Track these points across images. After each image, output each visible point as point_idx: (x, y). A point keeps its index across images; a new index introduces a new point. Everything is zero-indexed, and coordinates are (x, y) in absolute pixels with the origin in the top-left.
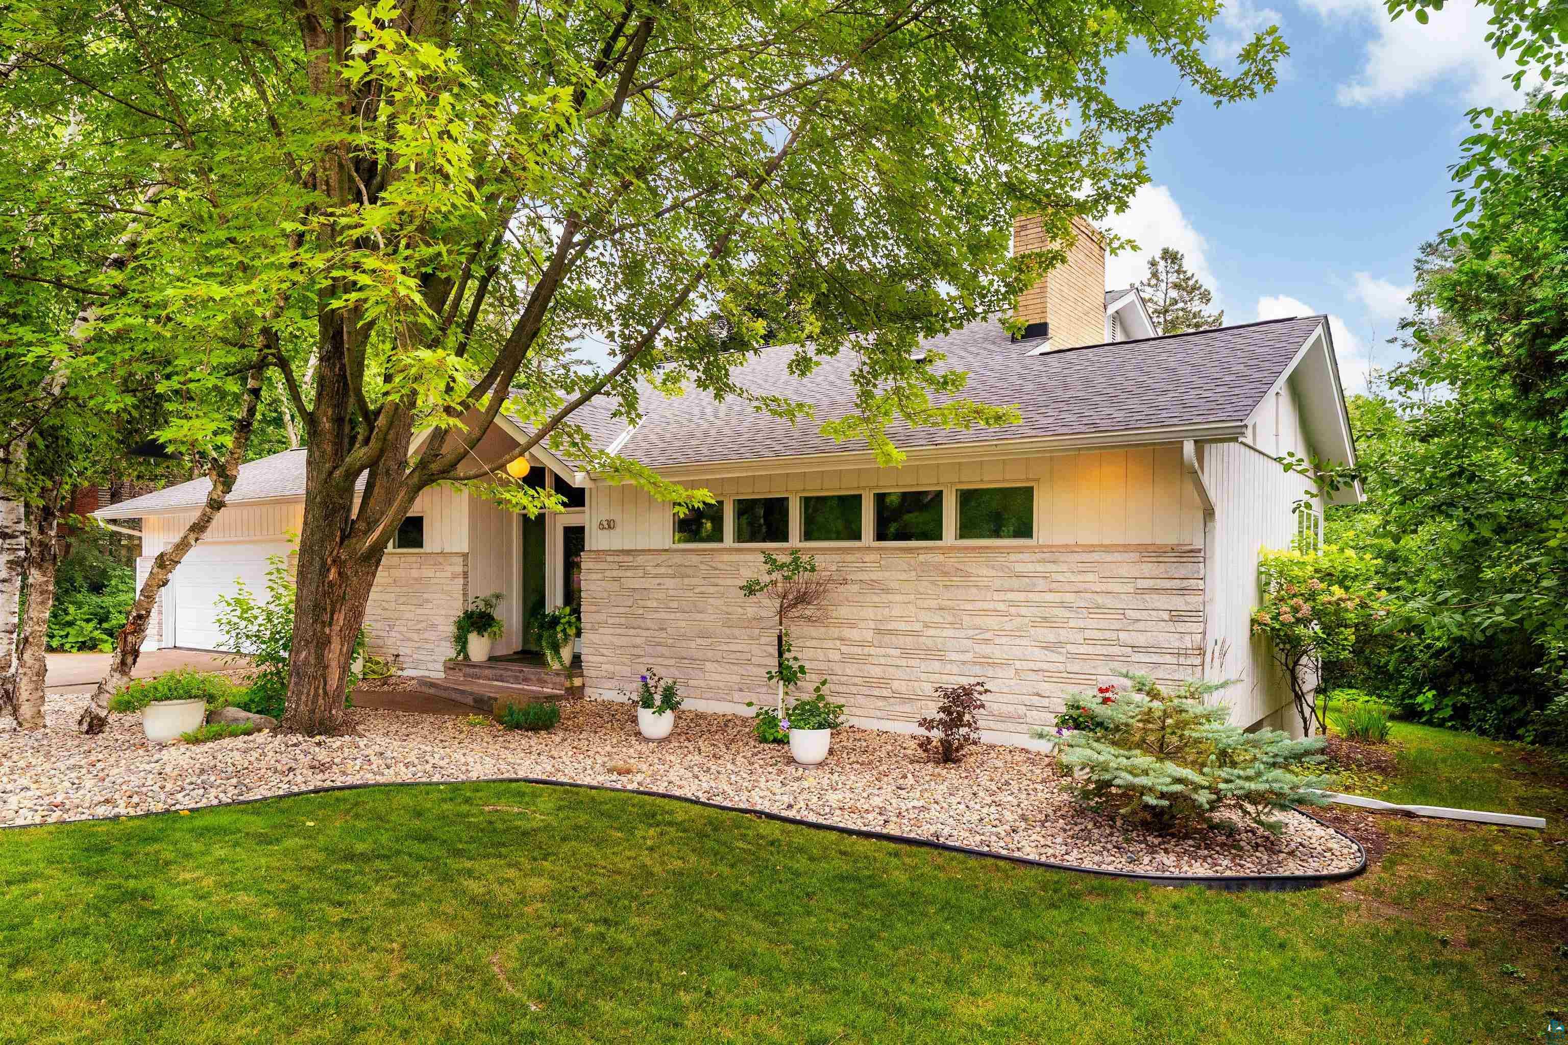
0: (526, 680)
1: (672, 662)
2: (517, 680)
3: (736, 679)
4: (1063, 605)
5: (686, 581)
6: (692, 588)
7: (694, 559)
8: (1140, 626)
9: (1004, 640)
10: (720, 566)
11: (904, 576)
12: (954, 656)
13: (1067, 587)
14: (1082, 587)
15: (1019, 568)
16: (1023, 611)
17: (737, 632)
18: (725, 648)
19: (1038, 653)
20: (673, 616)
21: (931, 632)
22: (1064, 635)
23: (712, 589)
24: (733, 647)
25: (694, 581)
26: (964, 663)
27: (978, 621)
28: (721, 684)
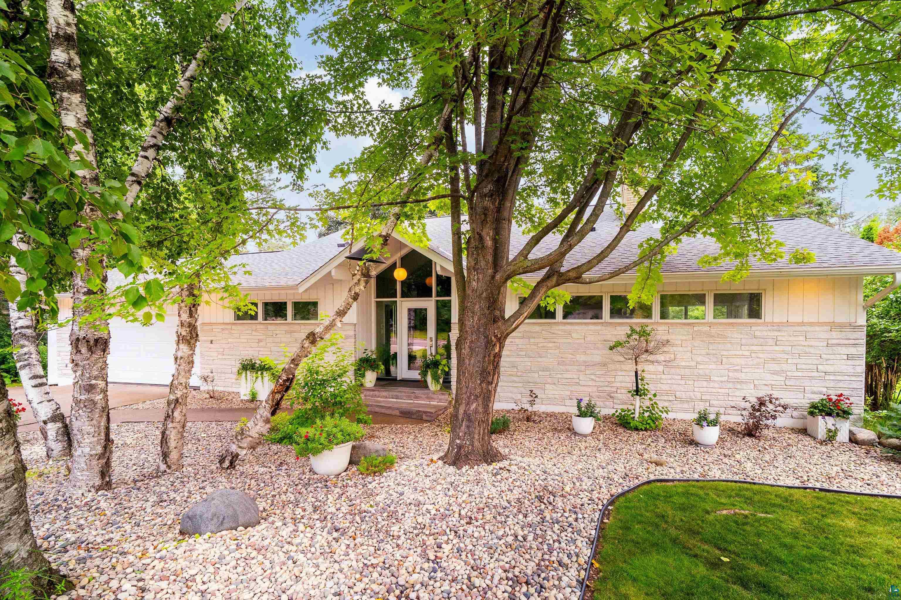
0: (417, 398)
1: (520, 385)
2: (409, 398)
3: (568, 393)
4: (784, 352)
5: (532, 340)
6: (536, 344)
7: (537, 328)
8: (829, 362)
9: (747, 370)
10: (556, 332)
11: (684, 338)
12: (716, 379)
13: (787, 343)
14: (795, 343)
15: (758, 334)
16: (761, 355)
17: (569, 368)
18: (560, 376)
19: (769, 376)
20: (522, 359)
21: (702, 367)
22: (785, 367)
23: (551, 345)
24: (565, 376)
25: (537, 340)
26: (722, 382)
27: (731, 360)
28: (557, 396)
